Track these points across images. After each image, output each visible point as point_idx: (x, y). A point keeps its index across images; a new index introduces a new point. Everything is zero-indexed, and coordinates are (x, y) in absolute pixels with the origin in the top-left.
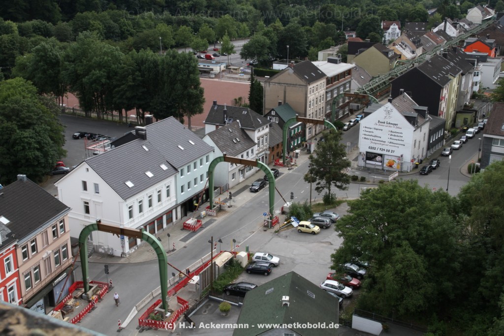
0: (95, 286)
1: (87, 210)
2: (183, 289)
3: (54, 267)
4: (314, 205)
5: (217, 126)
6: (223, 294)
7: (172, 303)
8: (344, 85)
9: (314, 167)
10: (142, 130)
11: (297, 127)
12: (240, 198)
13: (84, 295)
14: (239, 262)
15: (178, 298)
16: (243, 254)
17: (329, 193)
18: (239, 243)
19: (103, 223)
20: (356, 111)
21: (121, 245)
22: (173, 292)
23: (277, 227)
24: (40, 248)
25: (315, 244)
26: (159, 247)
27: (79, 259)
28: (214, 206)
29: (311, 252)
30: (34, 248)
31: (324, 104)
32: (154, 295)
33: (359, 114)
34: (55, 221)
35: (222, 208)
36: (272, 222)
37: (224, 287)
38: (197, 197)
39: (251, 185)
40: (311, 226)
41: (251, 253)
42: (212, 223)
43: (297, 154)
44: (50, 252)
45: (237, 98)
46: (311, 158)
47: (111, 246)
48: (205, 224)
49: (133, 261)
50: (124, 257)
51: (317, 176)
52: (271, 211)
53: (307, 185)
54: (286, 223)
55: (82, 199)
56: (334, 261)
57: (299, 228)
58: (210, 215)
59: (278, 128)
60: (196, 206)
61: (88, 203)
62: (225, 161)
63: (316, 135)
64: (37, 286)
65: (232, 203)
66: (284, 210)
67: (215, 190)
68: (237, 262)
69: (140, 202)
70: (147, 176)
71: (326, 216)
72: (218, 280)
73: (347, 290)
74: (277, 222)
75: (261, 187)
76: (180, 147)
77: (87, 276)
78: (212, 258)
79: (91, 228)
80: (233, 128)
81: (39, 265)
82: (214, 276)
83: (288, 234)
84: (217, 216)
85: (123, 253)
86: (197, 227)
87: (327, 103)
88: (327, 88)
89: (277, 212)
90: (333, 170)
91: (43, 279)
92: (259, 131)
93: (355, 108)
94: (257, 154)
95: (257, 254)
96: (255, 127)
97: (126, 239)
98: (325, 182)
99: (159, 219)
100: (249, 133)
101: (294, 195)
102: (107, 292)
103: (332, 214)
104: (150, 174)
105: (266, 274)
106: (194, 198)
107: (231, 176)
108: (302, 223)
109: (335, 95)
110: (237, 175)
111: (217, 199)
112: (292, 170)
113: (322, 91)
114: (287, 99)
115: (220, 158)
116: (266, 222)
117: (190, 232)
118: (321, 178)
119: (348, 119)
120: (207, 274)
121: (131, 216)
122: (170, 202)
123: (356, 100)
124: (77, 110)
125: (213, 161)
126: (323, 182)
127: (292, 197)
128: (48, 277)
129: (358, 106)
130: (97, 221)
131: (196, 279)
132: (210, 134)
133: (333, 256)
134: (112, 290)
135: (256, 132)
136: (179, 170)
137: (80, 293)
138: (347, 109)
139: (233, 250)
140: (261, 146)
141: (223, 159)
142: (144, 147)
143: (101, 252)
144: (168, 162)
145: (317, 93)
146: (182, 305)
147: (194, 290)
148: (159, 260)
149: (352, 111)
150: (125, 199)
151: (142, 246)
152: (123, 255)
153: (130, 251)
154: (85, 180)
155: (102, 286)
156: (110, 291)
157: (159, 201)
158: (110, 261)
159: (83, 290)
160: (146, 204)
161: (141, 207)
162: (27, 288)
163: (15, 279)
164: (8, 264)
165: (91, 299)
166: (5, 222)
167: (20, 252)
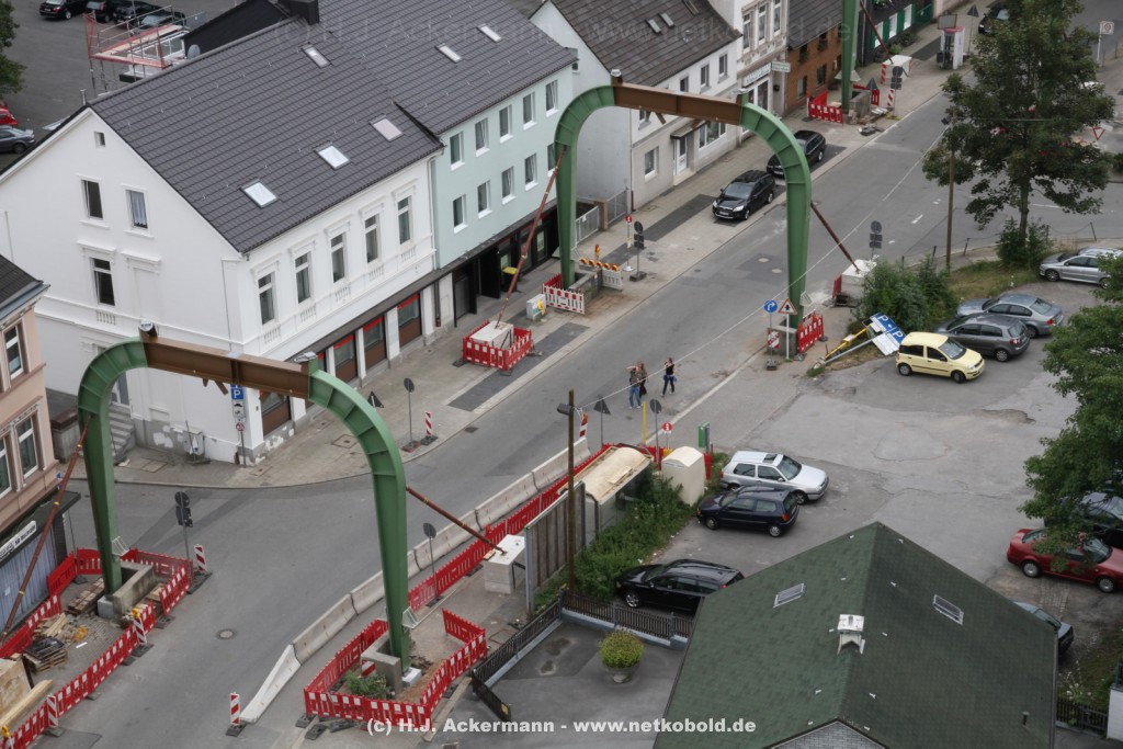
0: (142, 569)
1: (106, 293)
2: (464, 581)
4: (962, 270)
6: (616, 604)
7: (428, 633)
9: (967, 121)
12: (674, 246)
13: (102, 600)
14: (674, 485)
15: (448, 617)
17: (1024, 223)
18: (673, 413)
19: (165, 337)
21: (233, 422)
22: (430, 593)
23: (816, 355)
25: (966, 419)
26: (373, 429)
27: (80, 471)
28: (578, 277)
29: (950, 449)
32: (361, 605)
35: (607, 283)
36: (798, 335)
37: (616, 579)
38: (512, 240)
39: (717, 194)
40: (951, 351)
41: (717, 451)
42: (569, 339)
43: (898, 71)
46: (954, 86)
47: (196, 426)
48: (543, 342)
49: (279, 478)
50: (245, 466)
51: (976, 156)
52: (794, 296)
53: (937, 194)
54: (850, 338)
55: (85, 249)
56: (1037, 484)
57: (904, 358)
58: (560, 311)
60: (511, 276)
61: (106, 265)
62: (617, 102)
65: (647, 266)
66: (845, 289)
67: (579, 214)
68: (665, 484)
69: (300, 261)
70: (326, 163)
71: (1007, 312)
72: (595, 550)
74: (818, 334)
75: (756, 204)
76: (445, 49)
77: (112, 533)
78: (573, 471)
82: (578, 536)
83: (859, 381)
84: (588, 314)
85: (241, 451)
86: (515, 355)
89: (817, 298)
90: (1042, 134)
94: (741, 75)
95: (741, 458)
97: (252, 396)
98: (1008, 180)
99: (373, 322)
101: (883, 233)
102: (188, 593)
103: (1030, 305)
104: (334, 156)
105: (775, 529)
106: (501, 247)
107: (641, 163)
108: (914, 339)
110: (663, 158)
111: (586, 250)
112: (877, 136)
115: (599, 90)
116: (774, 334)
117: (488, 373)
118: (994, 165)
120: (552, 527)
121: (267, 315)
122: (411, 261)
125: (572, 105)
126: (1000, 181)
127: (876, 241)
130: (142, 332)
131: (513, 546)
133: (1033, 465)
134: (205, 585)
136: (446, 139)
137: (87, 595)
139: (649, 442)
140: (758, 43)
141: (609, 96)
142: (311, 52)
143: (162, 446)
144: (401, 108)
146: (461, 643)
147: (507, 589)
148: (376, 478)
150: (246, 248)
151: (312, 426)
152: (241, 458)
153: (268, 443)
154: (93, 178)
155: (168, 569)
156: (197, 587)
157: (372, 256)
158: (191, 478)
159: (101, 584)
160: (321, 268)
161: (303, 280)
165: (132, 615)
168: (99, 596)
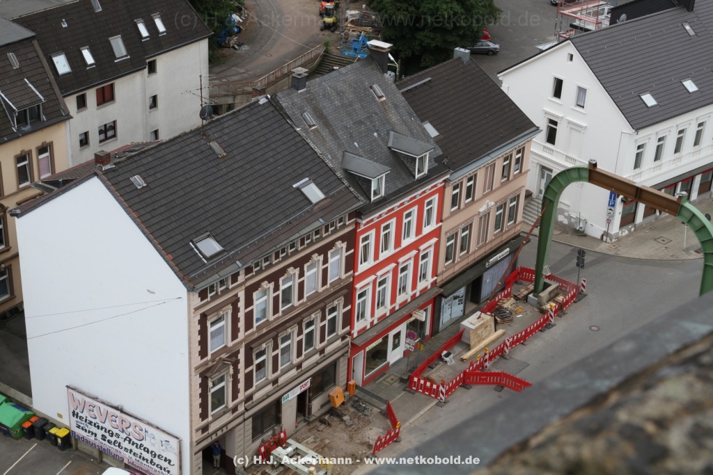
1: (551, 138)
3: (492, 232)
13: (531, 296)
19: (600, 167)
21: (605, 218)
24: (478, 193)
30: (470, 192)
34: (510, 149)
44: (492, 204)
47: (584, 215)
49: (625, 252)
50: (606, 242)
55: (546, 113)
61: (555, 123)
64: (462, 260)
69: (661, 139)
70: (686, 89)
77: (544, 264)
79: (575, 174)
81: (471, 225)
85: (606, 234)
97: (619, 206)
99: (688, 180)
102: (575, 302)
104: (691, 86)
121: (637, 165)
128: (480, 248)
130: (590, 163)
134: (583, 300)
137: (523, 292)
142: (687, 26)
143: (561, 222)
148: (705, 266)
150: (637, 128)
151: (643, 228)
152: (605, 238)
153: (620, 232)
154: (560, 77)
155: (566, 288)
156: (579, 300)
157: (696, 143)
158: (578, 243)
159: (531, 287)
160: (670, 145)
161: (659, 150)
162: (447, 259)
163: (434, 240)
164: (429, 211)
165: (548, 306)
166: (432, 132)
167: (449, 193)
168: (529, 293)
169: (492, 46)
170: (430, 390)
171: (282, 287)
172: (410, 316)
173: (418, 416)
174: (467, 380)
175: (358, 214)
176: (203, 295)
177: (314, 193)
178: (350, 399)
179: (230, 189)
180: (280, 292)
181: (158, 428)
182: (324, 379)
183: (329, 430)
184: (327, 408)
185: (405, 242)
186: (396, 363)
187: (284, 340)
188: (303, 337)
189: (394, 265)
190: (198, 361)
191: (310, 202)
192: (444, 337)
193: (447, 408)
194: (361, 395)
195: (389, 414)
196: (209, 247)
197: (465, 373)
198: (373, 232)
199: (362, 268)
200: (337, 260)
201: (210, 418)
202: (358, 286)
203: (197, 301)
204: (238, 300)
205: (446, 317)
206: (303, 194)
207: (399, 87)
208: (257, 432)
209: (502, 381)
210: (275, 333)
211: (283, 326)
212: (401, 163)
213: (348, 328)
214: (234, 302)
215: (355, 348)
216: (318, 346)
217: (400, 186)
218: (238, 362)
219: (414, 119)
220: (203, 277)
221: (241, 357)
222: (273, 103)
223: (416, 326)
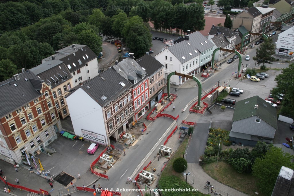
0: (171, 96)
1: (166, 67)
2: (204, 99)
3: (158, 87)
4: (257, 70)
5: (215, 36)
6: (221, 103)
7: (202, 104)
8: (269, 18)
9: (259, 54)
10: (187, 36)
11: (247, 36)
12: (223, 66)
14: (227, 91)
15: (204, 103)
16: (228, 88)
17: (264, 65)
18: (226, 83)
19: (177, 72)
20: (272, 30)
21: (179, 81)
23: (240, 78)
24: (155, 80)
25: (258, 86)
26: (199, 83)
27: (167, 86)
28: (213, 68)
29: (257, 89)
30: (153, 80)
31: (259, 26)
32: (194, 101)
33: (274, 31)
34: (159, 70)
35: (216, 69)
36: (238, 76)
37: (221, 100)
38: (206, 64)
39: (228, 60)
40: (256, 78)
41: (231, 87)
42: (213, 75)
43: (247, 48)
44: (157, 82)
45: (219, 24)
46: (257, 50)
47: (175, 81)
48: (210, 75)
49: (183, 87)
50: (180, 86)
51: (258, 57)
53: (254, 62)
54: (244, 76)
55: (165, 63)
57: (251, 79)
58: (211, 72)
59: (239, 37)
60: (206, 68)
61: (167, 64)
63: (254, 40)
64: (153, 93)
65: (220, 68)
66: (243, 71)
69: (187, 65)
71: (263, 75)
73: (275, 105)
74: (240, 76)
75: (232, 61)
76: (201, 43)
77: (169, 92)
78: (218, 88)
79: (172, 74)
80: (221, 36)
81: (154, 86)
82: (217, 95)
83: (246, 81)
84: (215, 72)
85: (180, 84)
86: (207, 76)
87: (261, 26)
88: (261, 19)
89: (240, 72)
91: (155, 91)
92: (232, 38)
93: (272, 29)
94: (230, 48)
95: (234, 88)
96: (230, 36)
97: (181, 78)
99: (193, 72)
100: (228, 39)
101: (248, 65)
103: (265, 74)
104: (191, 54)
105: (238, 96)
107: (219, 56)
108: (252, 77)
109: (264, 23)
110: (222, 56)
112: (244, 55)
113: (259, 21)
114: (243, 24)
115: (217, 49)
116: (236, 75)
117: (204, 78)
119: (269, 33)
120: (215, 94)
121: (183, 70)
122: (197, 66)
123: (275, 25)
124: (153, 29)
125: (215, 50)
127: (247, 66)
129: (273, 28)
130: (175, 71)
131: (210, 96)
132: (212, 39)
135: (231, 38)
136: (202, 53)
137: (166, 98)
138: (268, 29)
139: (224, 86)
140: (232, 44)
141: (219, 49)
142: (188, 43)
143: (171, 83)
144: (197, 49)
145: (257, 21)
146: (205, 105)
147: (209, 100)
148: (199, 88)
149: (270, 30)
150: (182, 63)
151: (186, 82)
153: (182, 84)
154: (166, 56)
157: (193, 65)
158: (175, 87)
159: (167, 96)
160: (189, 66)
161: (187, 67)
162: (151, 94)
163: (148, 90)
164: (146, 85)
165: (171, 100)
166: (144, 69)
167: (149, 81)
169: (152, 51)
170: (151, 119)
171: (120, 104)
172: (145, 106)
173: (149, 125)
174: (158, 116)
175: (132, 87)
176: (105, 108)
177: (123, 84)
178: (136, 123)
179: (107, 86)
180: (120, 105)
181: (100, 135)
182: (131, 120)
183: (133, 130)
184: (132, 126)
185: (142, 91)
186: (144, 115)
187: (122, 114)
188: (125, 113)
189: (141, 96)
190: (106, 121)
191: (123, 86)
192: (152, 109)
193: (155, 122)
194: (138, 122)
195: (144, 125)
196: (104, 98)
197: (157, 115)
198: (136, 90)
199: (135, 98)
200: (129, 97)
201: (110, 131)
202: (134, 101)
203: (104, 109)
204: (112, 108)
205: (152, 105)
206: (121, 85)
207: (136, 61)
208: (119, 132)
209: (165, 116)
210: (120, 113)
211: (121, 111)
212: (139, 76)
213: (134, 110)
214: (111, 108)
215: (135, 113)
216: (129, 114)
217: (139, 81)
218: (113, 120)
219: (141, 67)
220: (104, 104)
221: (114, 118)
222: (112, 68)
223: (147, 108)
